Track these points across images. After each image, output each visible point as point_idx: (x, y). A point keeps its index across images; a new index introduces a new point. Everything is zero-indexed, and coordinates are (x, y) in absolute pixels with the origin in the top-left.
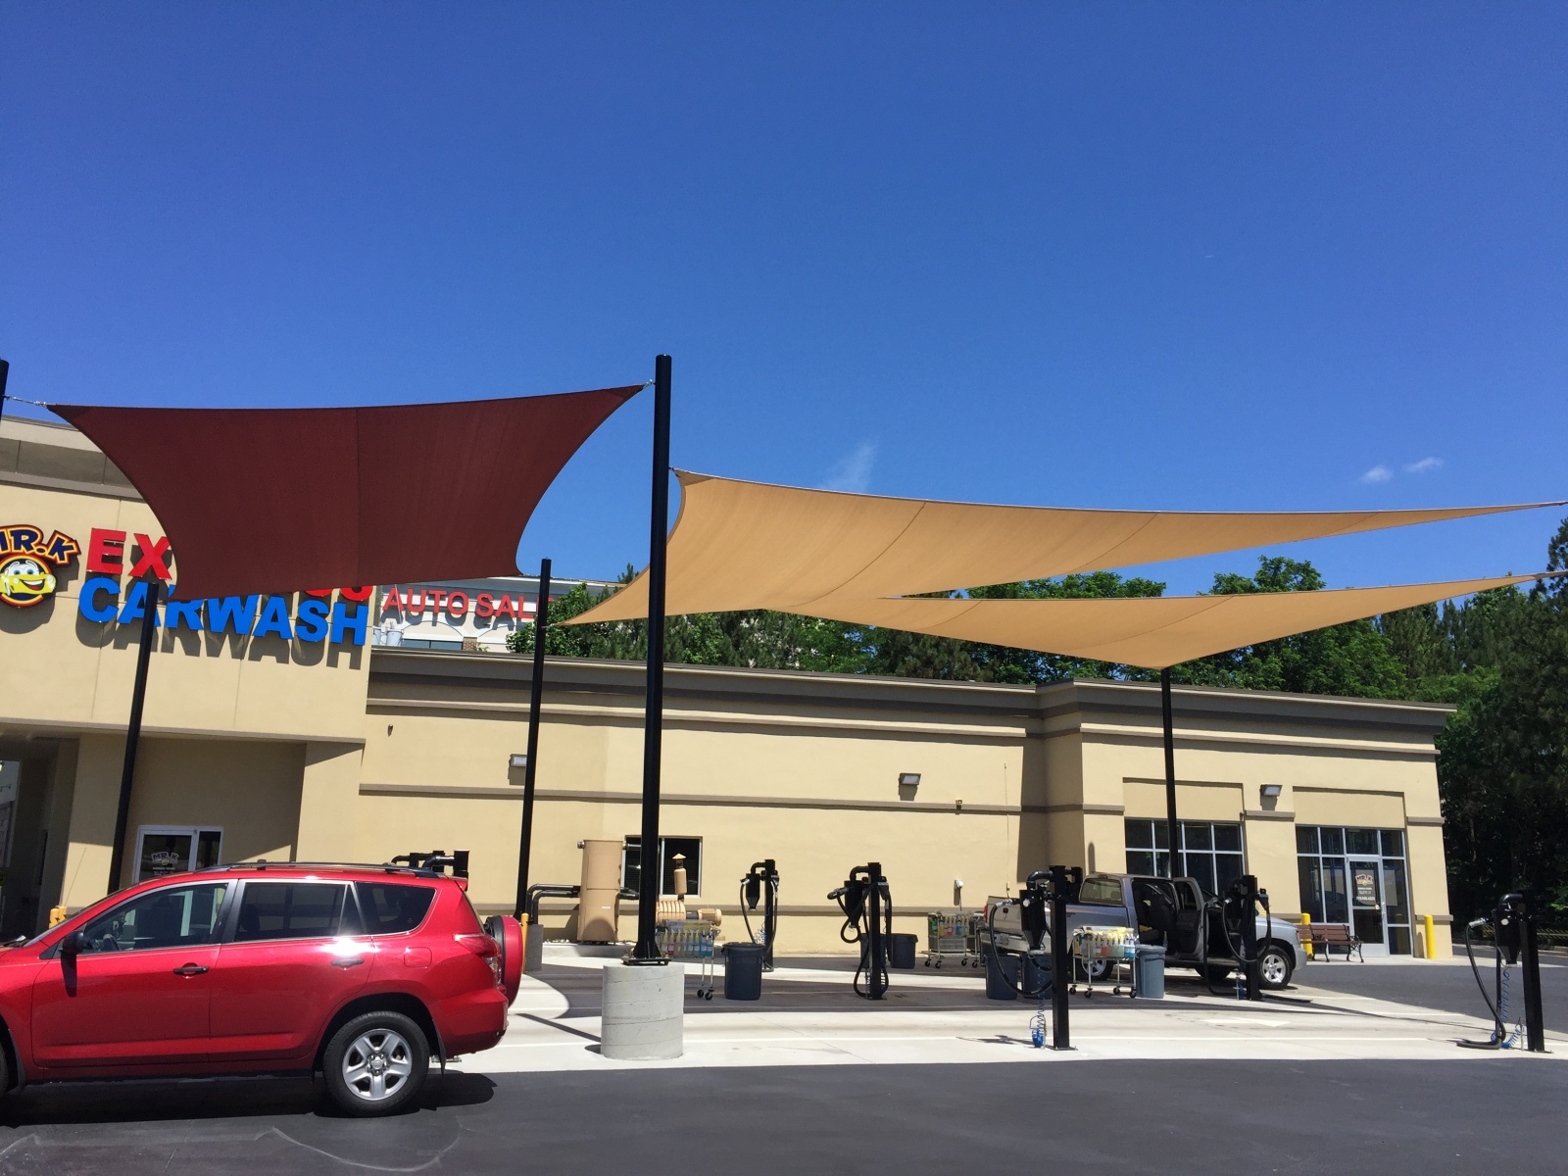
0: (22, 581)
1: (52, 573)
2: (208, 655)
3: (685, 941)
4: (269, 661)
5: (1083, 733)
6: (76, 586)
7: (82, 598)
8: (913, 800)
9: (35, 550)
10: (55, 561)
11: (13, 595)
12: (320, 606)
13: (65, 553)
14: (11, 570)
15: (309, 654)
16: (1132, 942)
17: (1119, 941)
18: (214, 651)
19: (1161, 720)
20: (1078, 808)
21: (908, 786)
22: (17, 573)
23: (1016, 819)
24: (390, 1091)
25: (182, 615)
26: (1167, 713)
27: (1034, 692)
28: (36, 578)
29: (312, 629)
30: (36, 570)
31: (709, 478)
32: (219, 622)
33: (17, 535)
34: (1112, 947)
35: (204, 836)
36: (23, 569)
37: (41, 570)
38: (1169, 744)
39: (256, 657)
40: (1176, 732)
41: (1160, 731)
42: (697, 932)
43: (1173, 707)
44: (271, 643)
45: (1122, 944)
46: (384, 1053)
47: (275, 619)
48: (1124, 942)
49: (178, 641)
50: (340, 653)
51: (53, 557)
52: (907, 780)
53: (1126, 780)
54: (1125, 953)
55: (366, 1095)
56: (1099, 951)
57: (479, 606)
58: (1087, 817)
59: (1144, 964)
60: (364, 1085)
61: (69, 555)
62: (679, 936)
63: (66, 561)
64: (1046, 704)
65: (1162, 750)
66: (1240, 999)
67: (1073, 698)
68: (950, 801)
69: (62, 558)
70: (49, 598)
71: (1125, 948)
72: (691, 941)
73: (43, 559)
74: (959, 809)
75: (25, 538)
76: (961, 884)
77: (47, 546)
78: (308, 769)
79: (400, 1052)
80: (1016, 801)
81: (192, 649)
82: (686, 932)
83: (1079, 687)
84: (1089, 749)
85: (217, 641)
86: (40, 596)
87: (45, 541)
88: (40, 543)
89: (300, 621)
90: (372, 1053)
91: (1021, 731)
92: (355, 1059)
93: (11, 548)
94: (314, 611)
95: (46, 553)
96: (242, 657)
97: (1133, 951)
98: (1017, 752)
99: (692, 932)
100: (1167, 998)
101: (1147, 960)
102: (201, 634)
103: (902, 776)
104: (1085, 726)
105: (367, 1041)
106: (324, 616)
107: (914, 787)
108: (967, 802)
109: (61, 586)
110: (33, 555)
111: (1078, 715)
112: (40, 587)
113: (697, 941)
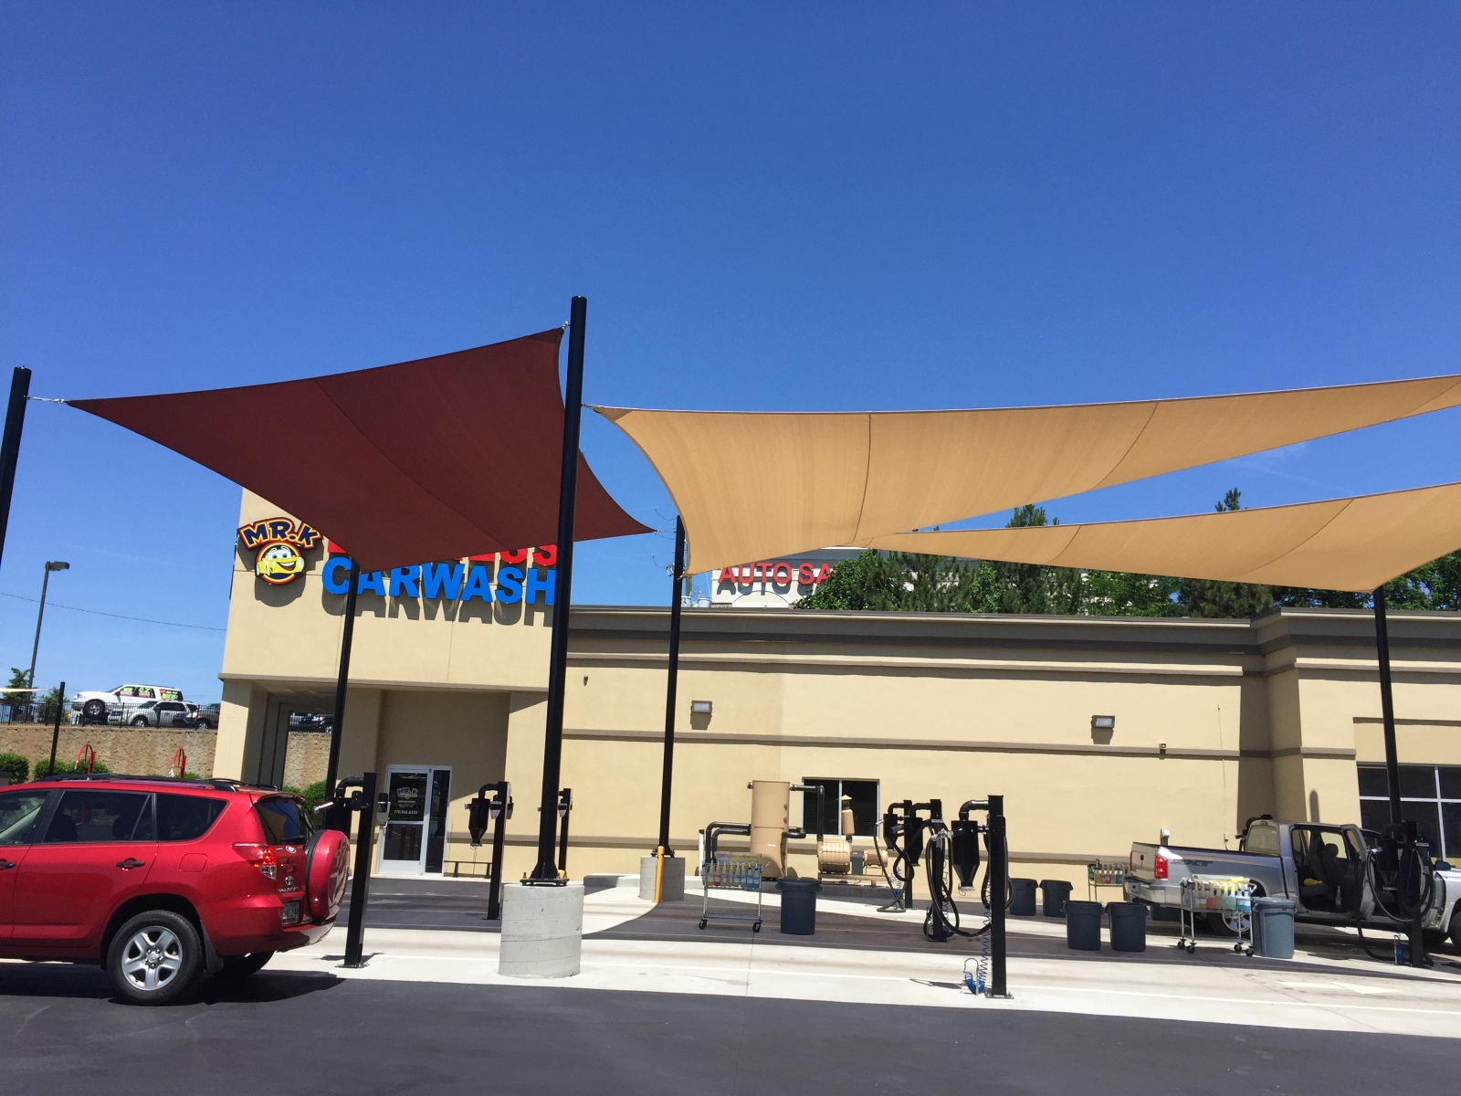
0: (279, 563)
1: (302, 556)
2: (426, 619)
3: (731, 873)
4: (475, 622)
5: (1299, 669)
6: (320, 565)
7: (324, 576)
8: (1109, 743)
9: (288, 538)
10: (303, 545)
11: (273, 576)
12: (517, 573)
13: (311, 538)
14: (270, 555)
15: (509, 617)
16: (1246, 893)
17: (1229, 892)
18: (430, 615)
19: (1375, 651)
20: (1297, 752)
21: (1102, 729)
22: (275, 557)
23: (1235, 764)
24: (161, 984)
25: (402, 584)
26: (1383, 642)
27: (1248, 626)
28: (290, 560)
29: (509, 592)
30: (289, 553)
31: (628, 411)
32: (433, 591)
33: (274, 526)
34: (1220, 898)
35: (437, 773)
36: (279, 553)
37: (293, 553)
38: (1385, 678)
39: (464, 619)
40: (1393, 664)
41: (1375, 663)
42: (743, 864)
43: (1388, 635)
44: (476, 606)
45: (1233, 894)
46: (159, 948)
47: (477, 585)
48: (1236, 893)
49: (401, 607)
50: (536, 613)
51: (301, 543)
52: (1100, 723)
53: (1357, 720)
54: (1237, 905)
55: (140, 985)
56: (1204, 902)
57: (801, 575)
58: (1306, 762)
59: (1264, 919)
60: (140, 975)
61: (314, 540)
62: (724, 868)
63: (312, 545)
64: (1263, 638)
65: (1378, 685)
66: (1399, 964)
67: (1284, 631)
68: (1154, 745)
69: (309, 543)
70: (300, 576)
71: (1237, 899)
72: (737, 873)
73: (294, 544)
74: (1162, 753)
75: (280, 528)
76: (1166, 833)
77: (297, 534)
78: (510, 715)
79: (172, 948)
80: (1233, 745)
81: (413, 615)
82: (732, 864)
83: (1290, 619)
84: (1305, 686)
85: (433, 607)
86: (293, 575)
87: (296, 531)
88: (292, 532)
89: (500, 587)
90: (149, 948)
91: (1238, 669)
92: (134, 952)
93: (270, 537)
94: (510, 576)
95: (297, 540)
96: (453, 620)
97: (1248, 904)
98: (1234, 693)
99: (738, 864)
100: (1300, 956)
101: (1267, 915)
102: (420, 601)
103: (1095, 718)
104: (1301, 661)
105: (146, 936)
106: (520, 581)
107: (1110, 730)
108: (1171, 745)
109: (309, 566)
110: (287, 541)
111: (1293, 649)
112: (292, 567)
113: (744, 873)
